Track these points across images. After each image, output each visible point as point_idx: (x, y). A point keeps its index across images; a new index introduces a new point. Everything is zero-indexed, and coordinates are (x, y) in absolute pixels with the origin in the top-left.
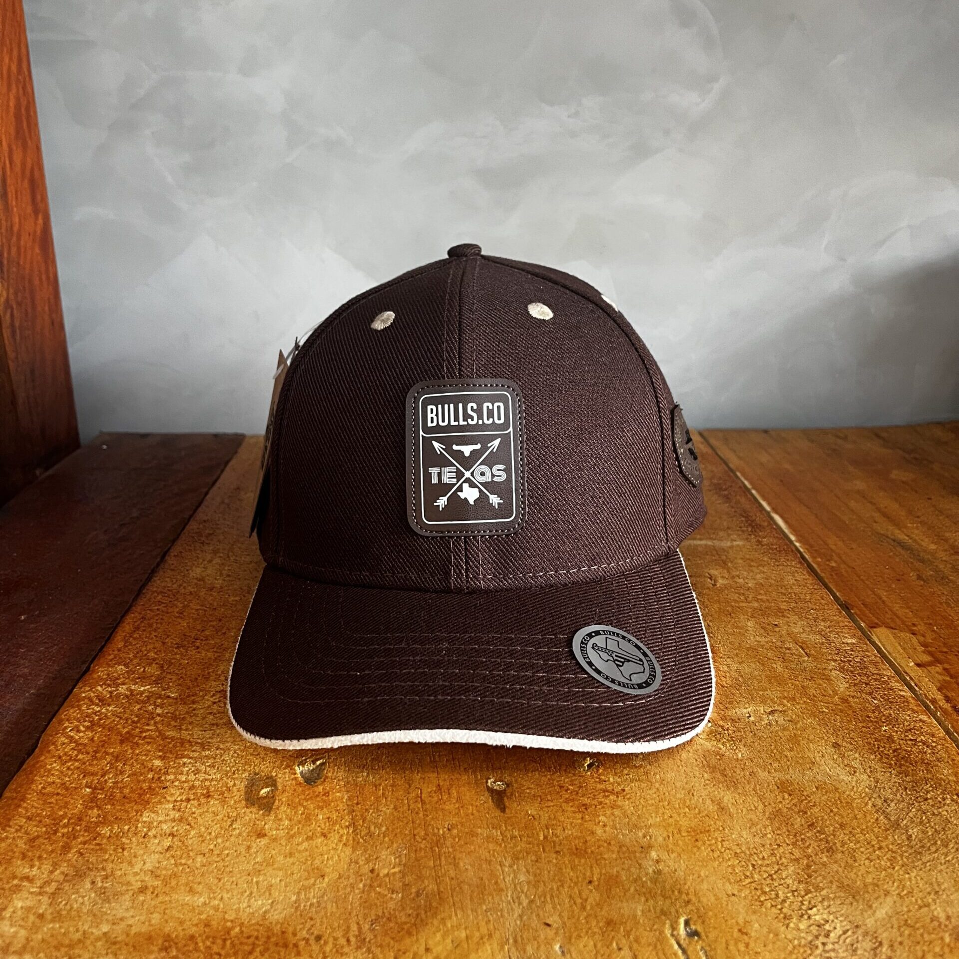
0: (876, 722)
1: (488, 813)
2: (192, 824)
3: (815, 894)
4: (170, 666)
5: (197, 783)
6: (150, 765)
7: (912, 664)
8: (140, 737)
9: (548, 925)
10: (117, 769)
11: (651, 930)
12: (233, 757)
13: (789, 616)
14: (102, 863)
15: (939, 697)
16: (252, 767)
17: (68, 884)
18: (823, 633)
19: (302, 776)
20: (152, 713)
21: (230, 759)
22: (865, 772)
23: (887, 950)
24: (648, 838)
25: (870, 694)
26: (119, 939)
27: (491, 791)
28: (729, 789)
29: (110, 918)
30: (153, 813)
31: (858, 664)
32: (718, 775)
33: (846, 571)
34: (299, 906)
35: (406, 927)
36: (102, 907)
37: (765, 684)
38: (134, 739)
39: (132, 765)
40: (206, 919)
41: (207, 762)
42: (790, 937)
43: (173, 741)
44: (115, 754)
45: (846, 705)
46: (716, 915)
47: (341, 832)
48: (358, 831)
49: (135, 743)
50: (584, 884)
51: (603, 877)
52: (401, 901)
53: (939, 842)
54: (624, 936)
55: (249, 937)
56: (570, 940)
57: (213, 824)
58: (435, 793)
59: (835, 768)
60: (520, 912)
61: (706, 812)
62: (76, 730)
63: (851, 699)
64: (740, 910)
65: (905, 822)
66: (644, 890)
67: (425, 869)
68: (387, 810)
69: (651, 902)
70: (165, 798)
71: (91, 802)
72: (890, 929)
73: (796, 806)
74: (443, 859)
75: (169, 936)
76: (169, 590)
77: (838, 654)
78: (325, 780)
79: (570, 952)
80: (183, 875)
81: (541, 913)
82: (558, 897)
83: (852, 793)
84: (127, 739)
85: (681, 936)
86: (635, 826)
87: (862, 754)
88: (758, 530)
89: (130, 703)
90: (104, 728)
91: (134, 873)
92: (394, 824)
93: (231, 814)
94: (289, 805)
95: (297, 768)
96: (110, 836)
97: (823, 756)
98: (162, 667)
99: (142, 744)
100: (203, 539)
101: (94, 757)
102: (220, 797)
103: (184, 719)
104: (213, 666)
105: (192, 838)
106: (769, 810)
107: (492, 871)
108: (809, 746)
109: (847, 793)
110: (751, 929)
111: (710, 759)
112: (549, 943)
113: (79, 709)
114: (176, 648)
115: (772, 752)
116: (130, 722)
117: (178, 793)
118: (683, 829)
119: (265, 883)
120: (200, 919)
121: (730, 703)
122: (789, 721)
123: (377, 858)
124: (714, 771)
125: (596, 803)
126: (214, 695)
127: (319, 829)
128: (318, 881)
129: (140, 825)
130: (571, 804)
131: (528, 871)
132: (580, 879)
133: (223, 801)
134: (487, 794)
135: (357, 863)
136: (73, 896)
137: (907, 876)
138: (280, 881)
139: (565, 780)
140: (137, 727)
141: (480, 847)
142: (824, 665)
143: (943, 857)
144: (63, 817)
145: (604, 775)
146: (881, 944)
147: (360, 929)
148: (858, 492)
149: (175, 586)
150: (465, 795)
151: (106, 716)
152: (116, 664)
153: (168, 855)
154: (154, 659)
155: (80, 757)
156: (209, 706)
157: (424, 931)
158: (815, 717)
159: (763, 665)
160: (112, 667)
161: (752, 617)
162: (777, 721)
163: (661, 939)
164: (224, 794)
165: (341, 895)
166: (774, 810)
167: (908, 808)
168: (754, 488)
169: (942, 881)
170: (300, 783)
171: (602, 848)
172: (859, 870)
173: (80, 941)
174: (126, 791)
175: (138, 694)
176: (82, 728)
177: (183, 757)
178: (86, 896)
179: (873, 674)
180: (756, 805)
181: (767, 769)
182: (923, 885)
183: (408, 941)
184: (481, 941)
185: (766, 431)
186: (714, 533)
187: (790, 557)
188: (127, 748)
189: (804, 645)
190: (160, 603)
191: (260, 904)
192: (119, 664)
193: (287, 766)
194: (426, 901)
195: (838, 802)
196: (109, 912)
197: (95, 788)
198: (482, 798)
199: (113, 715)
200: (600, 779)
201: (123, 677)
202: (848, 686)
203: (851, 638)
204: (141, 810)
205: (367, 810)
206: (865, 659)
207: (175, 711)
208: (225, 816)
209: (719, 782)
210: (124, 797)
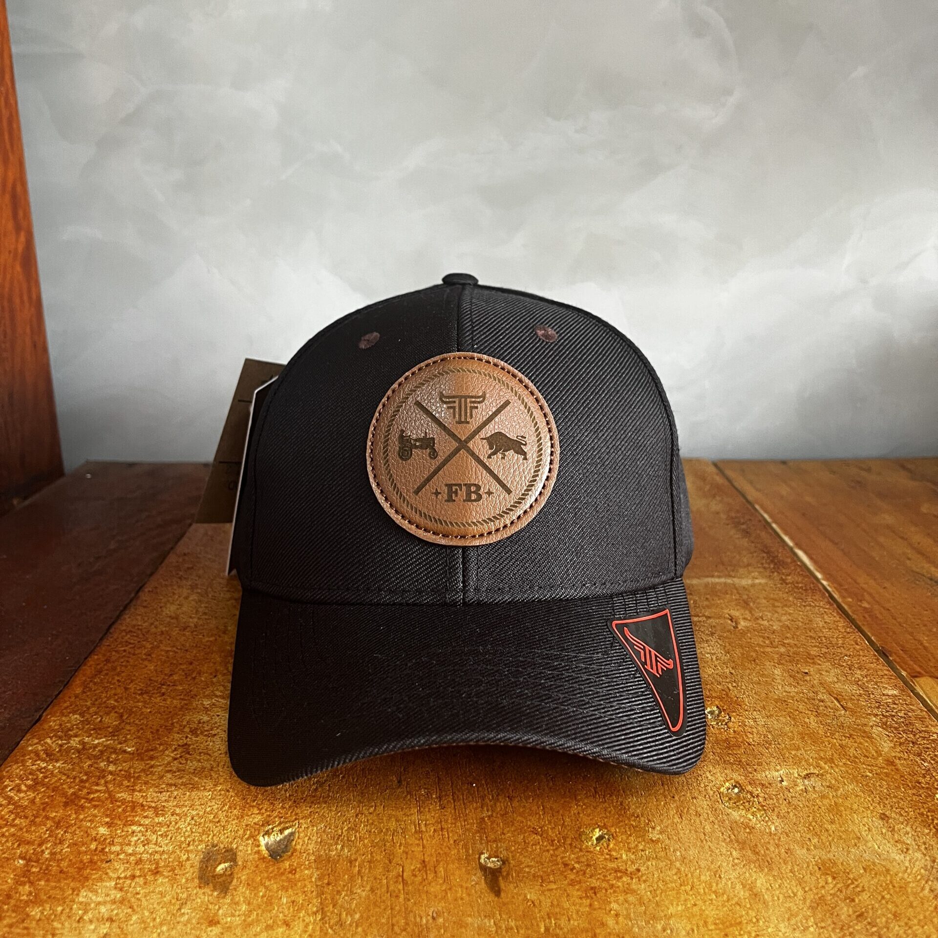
0: (927, 788)
1: (480, 897)
2: (135, 907)
4: (130, 715)
5: (145, 857)
6: (94, 833)
8: (87, 799)
10: (56, 838)
12: (189, 824)
13: (820, 662)
16: (210, 837)
18: (860, 683)
19: (267, 849)
20: (103, 771)
21: (186, 828)
22: (919, 849)
24: (669, 931)
25: (919, 755)
27: (484, 868)
30: (92, 892)
31: (903, 720)
32: (749, 853)
33: (881, 614)
37: (797, 742)
38: (80, 801)
39: (74, 833)
41: (160, 830)
43: (123, 804)
44: (57, 819)
45: (893, 768)
47: (307, 919)
48: (327, 918)
49: (80, 806)
57: (158, 908)
58: (420, 871)
59: (885, 844)
61: (736, 899)
62: (16, 789)
63: (897, 761)
68: (362, 893)
70: (107, 874)
71: (23, 877)
73: (841, 892)
76: (138, 629)
77: (878, 707)
78: (292, 854)
83: (906, 875)
84: (72, 801)
86: (654, 918)
87: (914, 827)
88: (781, 567)
89: (81, 759)
90: (48, 788)
92: (369, 911)
93: (181, 895)
94: (248, 884)
95: (261, 839)
96: (40, 920)
97: (869, 830)
98: (121, 716)
99: (88, 808)
100: (181, 573)
101: (33, 822)
102: (170, 874)
103: (138, 778)
104: (179, 715)
105: (133, 925)
106: (810, 896)
108: (853, 817)
109: (900, 875)
111: (739, 832)
113: (23, 765)
114: (139, 695)
115: (810, 825)
116: (77, 780)
117: (122, 868)
118: (710, 920)
121: (758, 765)
122: (828, 787)
124: (743, 848)
125: (607, 886)
126: (175, 750)
127: (281, 915)
129: (75, 906)
130: (577, 887)
133: (173, 880)
134: (479, 873)
139: (570, 857)
140: (85, 787)
142: (864, 721)
145: (615, 850)
148: (888, 527)
149: (146, 624)
150: (453, 874)
151: (52, 773)
152: (70, 713)
154: (114, 708)
156: (169, 763)
158: (857, 782)
159: (794, 719)
160: (66, 716)
161: (780, 663)
164: (175, 869)
166: (816, 897)
168: (776, 523)
170: (264, 858)
174: (64, 864)
175: (91, 748)
176: (23, 788)
177: (133, 823)
179: (920, 732)
180: (795, 891)
181: (805, 846)
185: (784, 462)
186: (733, 571)
187: (817, 597)
188: (71, 811)
189: (839, 697)
190: (128, 643)
192: (74, 712)
193: (251, 836)
195: (891, 886)
197: (30, 860)
198: (473, 877)
199: (60, 772)
200: (610, 855)
201: (77, 728)
202: (892, 745)
203: (892, 689)
204: (78, 888)
205: (339, 892)
206: (910, 714)
207: (130, 768)
208: (174, 898)
209: (750, 862)
210: (61, 872)
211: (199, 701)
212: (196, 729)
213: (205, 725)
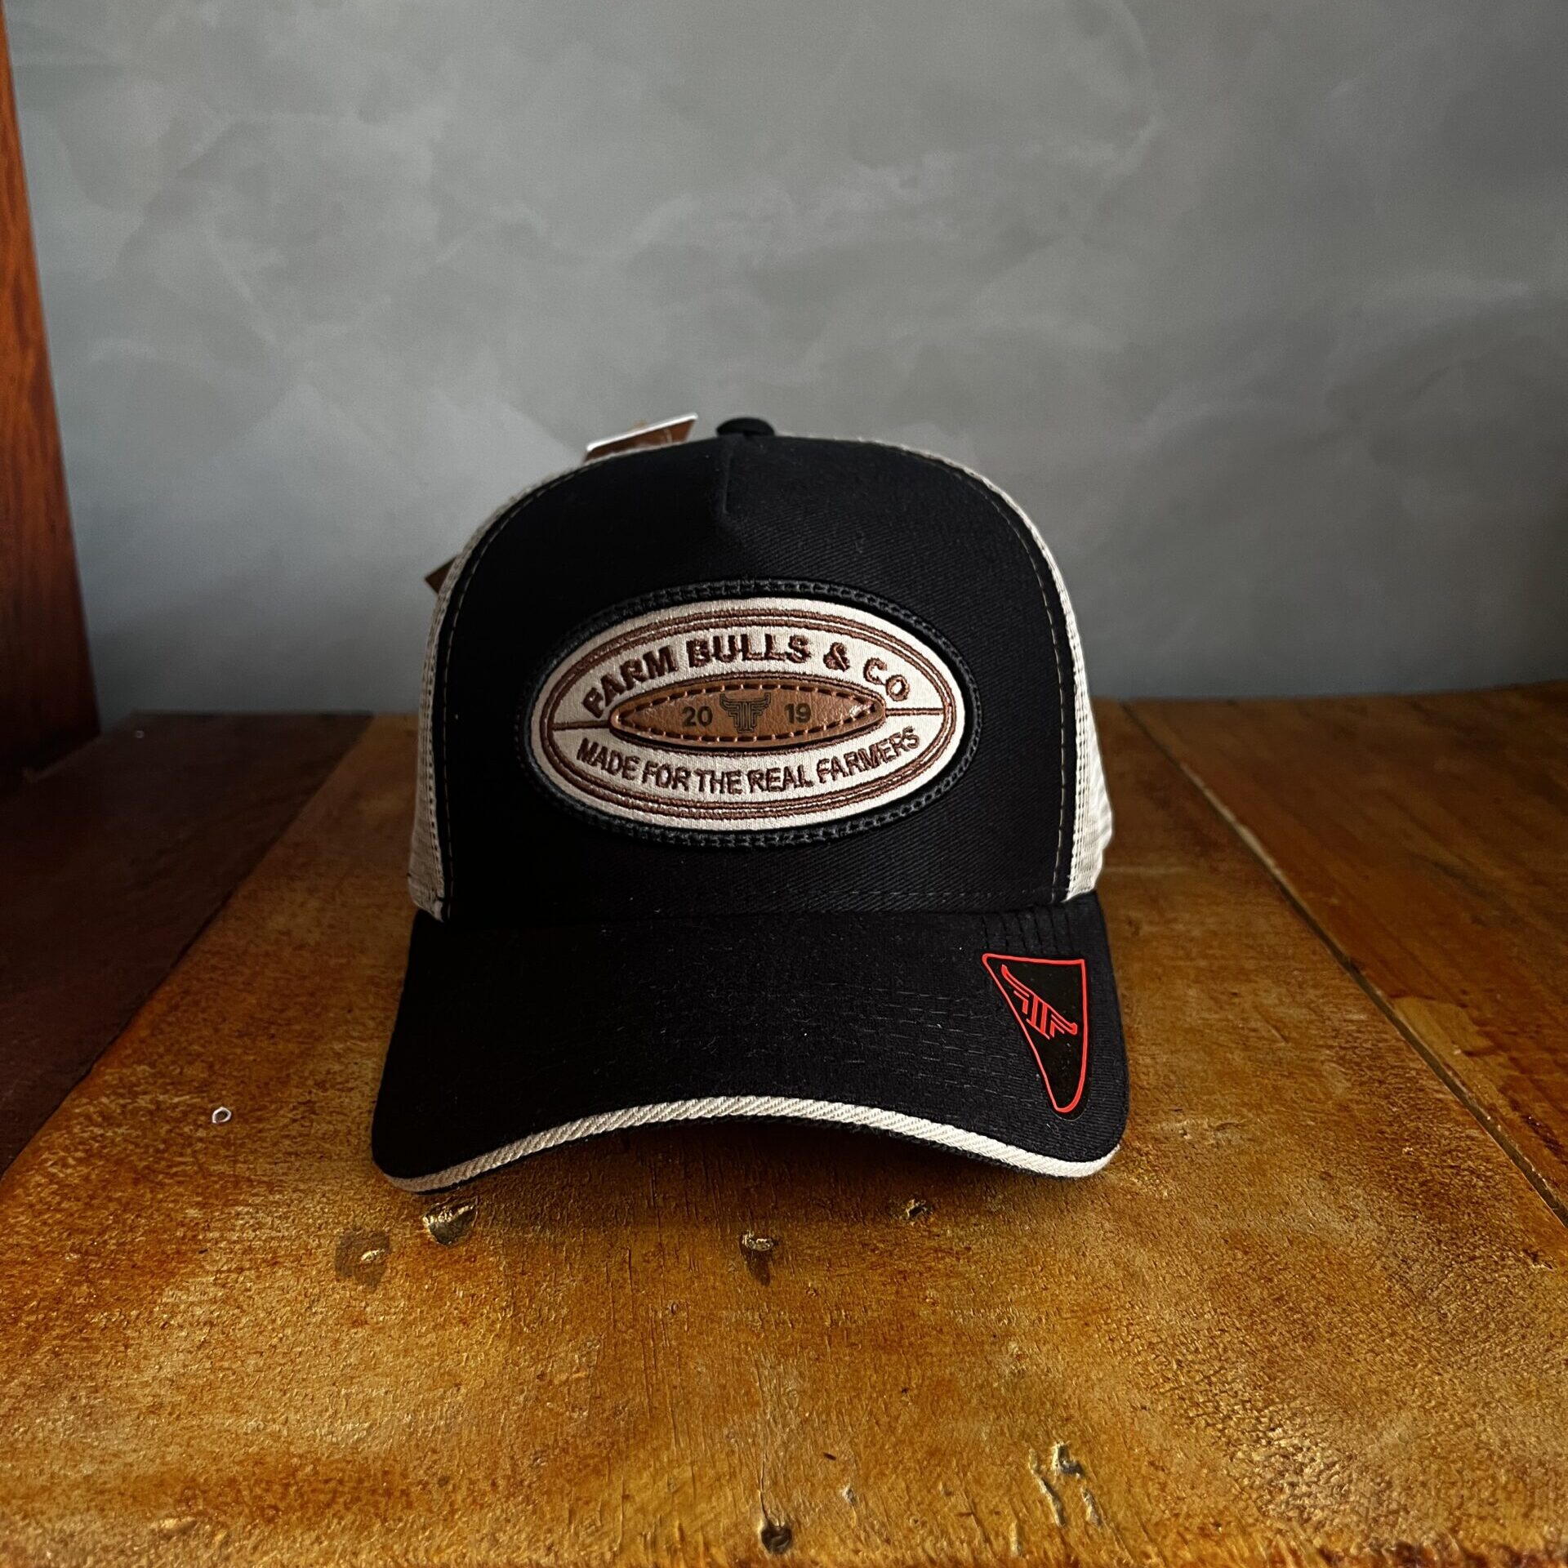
0: (1393, 1140)
1: (741, 1286)
2: (245, 1307)
3: (1280, 1406)
4: (223, 1065)
5: (257, 1244)
6: (180, 1217)
7: (1457, 1052)
8: (167, 1174)
9: (831, 1457)
10: (124, 1224)
11: (1002, 1465)
13: (1256, 979)
14: (89, 1368)
15: (1501, 1102)
16: (350, 1218)
17: (31, 1401)
18: (1313, 1005)
19: (434, 1232)
20: (190, 1137)
21: (315, 1207)
22: (1372, 1217)
23: (1400, 1494)
24: (1006, 1321)
25: (1387, 1097)
26: (109, 1486)
27: (747, 1251)
28: (1144, 1245)
29: (97, 1453)
30: (181, 1290)
31: (1369, 1052)
32: (1128, 1225)
33: (1356, 913)
34: (416, 1431)
35: (591, 1462)
36: (85, 1437)
37: (1212, 1084)
38: (157, 1177)
39: (151, 1217)
40: (258, 1453)
41: (277, 1211)
42: (1235, 1473)
43: (221, 1179)
44: (124, 1201)
45: (1346, 1114)
46: (1113, 1440)
47: (493, 1316)
48: (521, 1315)
49: (157, 1183)
50: (894, 1393)
51: (927, 1382)
52: (587, 1422)
53: (1492, 1326)
54: (958, 1474)
55: (326, 1482)
56: (866, 1480)
57: (278, 1307)
58: (654, 1255)
59: (1323, 1210)
60: (785, 1437)
61: (1104, 1281)
62: (60, 1163)
63: (1354, 1106)
64: (1153, 1430)
65: (1435, 1294)
66: (995, 1402)
67: (630, 1373)
68: (571, 1282)
69: (1005, 1421)
70: (202, 1267)
71: (79, 1275)
72: (1406, 1463)
73: (1254, 1269)
74: (661, 1356)
75: (193, 1480)
76: (230, 949)
77: (1336, 1037)
78: (470, 1238)
79: (864, 1498)
80: (224, 1385)
81: (820, 1440)
82: (850, 1415)
83: (1350, 1249)
84: (146, 1177)
85: (1052, 1473)
86: (985, 1304)
87: (1368, 1189)
88: (1211, 850)
89: (155, 1123)
90: (108, 1160)
91: (141, 1383)
92: (582, 1305)
93: (310, 1290)
94: (407, 1276)
95: (425, 1219)
96: (106, 1327)
97: (1303, 1192)
98: (211, 1066)
99: (169, 1184)
100: (292, 871)
101: (88, 1206)
102: (295, 1264)
103: (242, 1145)
104: (298, 1063)
105: (243, 1328)
106: (1210, 1276)
107: (740, 1374)
108: (1281, 1177)
109: (1341, 1249)
110: (1172, 1462)
111: (1116, 1200)
112: (831, 1485)
113: (68, 1133)
114: (237, 1037)
115: (1219, 1187)
116: (151, 1150)
117: (224, 1260)
118: (1065, 1307)
119: (361, 1396)
120: (246, 1453)
121: (1153, 1114)
122: (1249, 1140)
123: (550, 1357)
124: (1120, 1219)
125: (923, 1269)
126: (295, 1108)
127: (456, 1312)
128: (449, 1393)
129: (157, 1309)
130: (879, 1271)
131: (801, 1374)
132: (888, 1387)
133: (299, 1272)
134: (740, 1257)
135: (516, 1364)
136: (38, 1421)
137: (1437, 1378)
138: (386, 1393)
139: (870, 1233)
140: (163, 1159)
141: (722, 1338)
142: (1311, 1055)
143: (1499, 1348)
144: (29, 1298)
145: (936, 1225)
146: (1389, 1484)
147: (514, 1466)
148: (1382, 792)
149: (242, 942)
150: (703, 1259)
151: (113, 1141)
152: (134, 1063)
153: (200, 1356)
154: (199, 1055)
155: (65, 1205)
156: (286, 1126)
157: (621, 1467)
158: (1292, 1133)
159: (1210, 1054)
160: (128, 1067)
161: (1197, 981)
162: (1230, 1141)
163: (1020, 1479)
164: (300, 1260)
165: (487, 1415)
166: (1218, 1277)
167: (1443, 1272)
168: (1210, 788)
169: (1496, 1386)
170: (430, 1242)
171: (927, 1339)
172: (1356, 1370)
173: (44, 1489)
174: (138, 1258)
176: (71, 1161)
177: (237, 1203)
178: (60, 1419)
179: (1393, 1068)
180: (1189, 1269)
181: (1209, 1215)
182: (1464, 1391)
183: (594, 1484)
184: (717, 1483)
185: (1232, 703)
186: (1138, 856)
187: (1262, 891)
188: (144, 1190)
189: (1279, 1024)
190: (214, 968)
191: (349, 1428)
192: (139, 1062)
193: (410, 1216)
194: (628, 1423)
195: (1326, 1263)
196: (96, 1444)
197: (87, 1253)
198: (731, 1262)
199: (125, 1140)
200: (929, 1232)
201: (147, 1083)
202: (1349, 1085)
203: (1359, 1013)
204: (160, 1286)
205: (537, 1283)
206: (1380, 1045)
207: (228, 1133)
208: (300, 1294)
209: (1129, 1235)
210: (133, 1267)
211: (326, 1043)
212: (324, 1082)
213: (337, 1076)
